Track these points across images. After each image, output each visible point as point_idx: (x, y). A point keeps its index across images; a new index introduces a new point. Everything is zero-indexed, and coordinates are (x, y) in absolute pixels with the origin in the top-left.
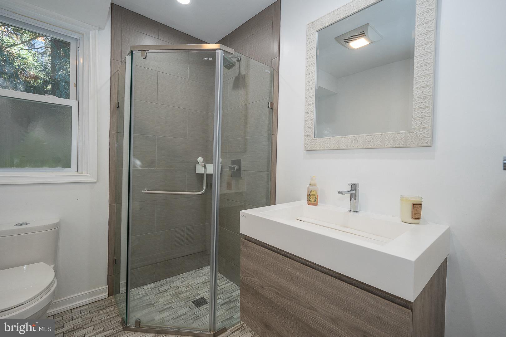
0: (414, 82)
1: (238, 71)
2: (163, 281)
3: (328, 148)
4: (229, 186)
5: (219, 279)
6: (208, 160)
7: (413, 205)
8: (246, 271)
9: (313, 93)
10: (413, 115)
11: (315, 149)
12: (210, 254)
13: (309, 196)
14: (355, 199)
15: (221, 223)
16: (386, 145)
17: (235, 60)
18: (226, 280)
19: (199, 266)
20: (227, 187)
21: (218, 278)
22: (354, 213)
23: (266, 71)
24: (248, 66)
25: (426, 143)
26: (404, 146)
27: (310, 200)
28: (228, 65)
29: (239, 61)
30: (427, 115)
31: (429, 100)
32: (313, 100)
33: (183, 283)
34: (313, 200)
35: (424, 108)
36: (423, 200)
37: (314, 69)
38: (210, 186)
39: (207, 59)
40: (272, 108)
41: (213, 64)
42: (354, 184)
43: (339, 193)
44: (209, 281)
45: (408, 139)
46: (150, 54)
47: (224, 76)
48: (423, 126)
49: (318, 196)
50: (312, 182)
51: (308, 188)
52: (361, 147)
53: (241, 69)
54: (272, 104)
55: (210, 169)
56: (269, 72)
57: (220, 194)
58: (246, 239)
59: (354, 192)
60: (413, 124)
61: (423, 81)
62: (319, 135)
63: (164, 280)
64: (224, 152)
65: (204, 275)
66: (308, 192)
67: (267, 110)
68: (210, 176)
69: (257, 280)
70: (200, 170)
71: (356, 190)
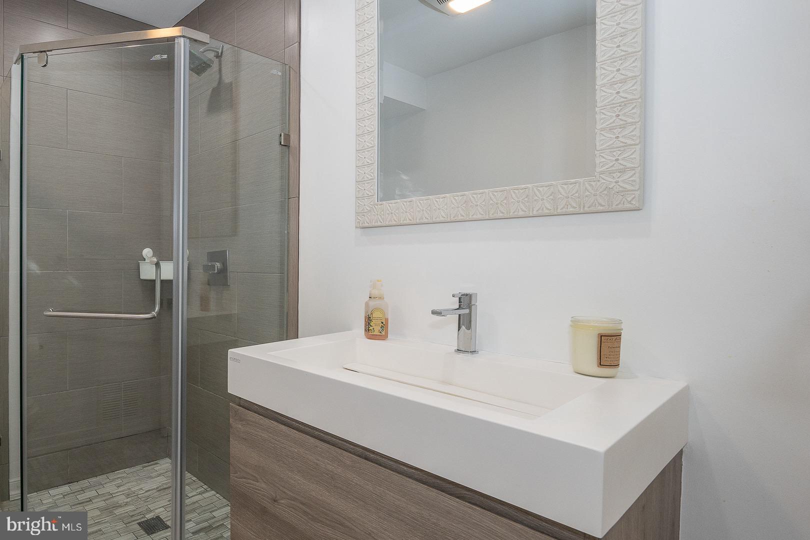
0: (598, 72)
1: (218, 76)
2: (84, 483)
3: (408, 222)
4: (204, 303)
5: (187, 485)
6: (164, 253)
7: (601, 336)
8: (242, 467)
9: (373, 109)
10: (598, 144)
11: (379, 224)
12: (171, 436)
13: (368, 320)
14: (469, 327)
15: (190, 377)
16: (535, 210)
17: (211, 55)
18: (201, 486)
19: (150, 458)
20: (201, 305)
21: (187, 482)
22: (466, 354)
23: (274, 72)
24: (237, 64)
25: (630, 202)
26: (577, 210)
27: (371, 328)
28: (198, 67)
29: (219, 56)
30: (629, 142)
31: (633, 108)
32: (373, 124)
33: (121, 489)
34: (376, 329)
35: (623, 127)
36: (623, 326)
37: (373, 60)
38: (168, 304)
39: (157, 57)
40: (287, 146)
41: (169, 66)
42: (467, 295)
43: (434, 312)
44: (170, 487)
45: (586, 196)
46: (54, 58)
47: (192, 88)
48: (622, 167)
49: (387, 320)
50: (375, 292)
51: (367, 304)
52: (479, 216)
53: (223, 71)
54: (287, 137)
55: (167, 271)
56: (280, 74)
57: (188, 320)
58: (240, 406)
59: (467, 311)
60: (597, 161)
61: (618, 70)
62: (387, 193)
63: (86, 481)
64: (192, 237)
65: (159, 475)
66: (366, 312)
67: (278, 148)
68: (167, 285)
69: (263, 485)
70: (147, 272)
71: (470, 306)
